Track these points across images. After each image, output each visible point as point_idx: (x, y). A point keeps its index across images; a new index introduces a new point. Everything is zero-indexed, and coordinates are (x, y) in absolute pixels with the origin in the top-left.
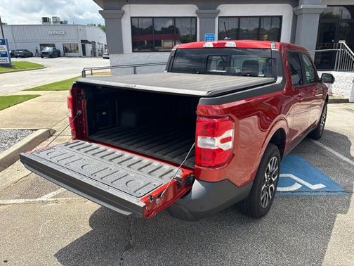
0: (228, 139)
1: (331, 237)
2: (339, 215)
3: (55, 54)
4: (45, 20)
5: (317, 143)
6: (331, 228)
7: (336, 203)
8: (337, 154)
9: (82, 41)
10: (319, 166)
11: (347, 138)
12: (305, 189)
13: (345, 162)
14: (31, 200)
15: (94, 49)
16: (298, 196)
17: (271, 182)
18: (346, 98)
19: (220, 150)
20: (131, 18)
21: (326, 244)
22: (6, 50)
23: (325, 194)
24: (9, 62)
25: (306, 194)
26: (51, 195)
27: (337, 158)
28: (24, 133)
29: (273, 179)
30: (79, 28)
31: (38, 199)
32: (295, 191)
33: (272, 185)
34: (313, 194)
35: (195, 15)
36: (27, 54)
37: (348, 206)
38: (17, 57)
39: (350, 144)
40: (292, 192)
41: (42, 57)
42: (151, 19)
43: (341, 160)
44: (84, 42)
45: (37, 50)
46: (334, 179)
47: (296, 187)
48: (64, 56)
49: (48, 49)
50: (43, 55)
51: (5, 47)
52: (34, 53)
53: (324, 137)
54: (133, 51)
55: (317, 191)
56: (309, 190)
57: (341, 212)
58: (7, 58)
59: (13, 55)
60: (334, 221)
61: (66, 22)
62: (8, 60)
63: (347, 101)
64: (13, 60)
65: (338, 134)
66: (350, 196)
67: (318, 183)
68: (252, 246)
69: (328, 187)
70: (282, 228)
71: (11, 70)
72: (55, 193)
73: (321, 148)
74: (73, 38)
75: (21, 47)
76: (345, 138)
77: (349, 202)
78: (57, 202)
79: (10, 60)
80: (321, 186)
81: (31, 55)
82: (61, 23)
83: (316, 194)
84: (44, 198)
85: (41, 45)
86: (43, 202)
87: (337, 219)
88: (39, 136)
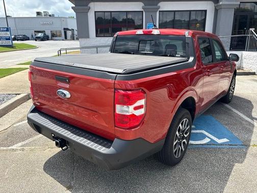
0: (141, 107)
1: (228, 183)
2: (236, 164)
3: (45, 38)
4: (38, 13)
5: (227, 106)
6: (228, 174)
7: (235, 154)
8: (241, 115)
9: (64, 29)
10: (226, 125)
11: (251, 102)
12: (213, 143)
13: (246, 121)
14: (5, 148)
15: (73, 34)
16: (206, 148)
17: (183, 138)
18: (253, 71)
19: (133, 116)
20: (95, 12)
21: (223, 188)
22: (9, 35)
23: (227, 147)
24: (11, 44)
25: (213, 146)
26: (20, 144)
27: (241, 118)
28: (10, 96)
29: (186, 136)
30: (62, 19)
31: (10, 148)
32: (205, 144)
33: (185, 140)
34: (218, 147)
35: (142, 10)
36: (25, 38)
37: (245, 157)
38: (18, 40)
39: (252, 107)
40: (203, 145)
41: (36, 40)
42: (110, 13)
43: (243, 120)
44: (66, 30)
45: (32, 36)
46: (236, 135)
47: (206, 141)
48: (52, 39)
49: (40, 35)
50: (37, 39)
51: (8, 33)
52: (30, 37)
53: (234, 101)
54: (96, 36)
55: (221, 144)
56: (216, 144)
57: (238, 162)
58: (10, 41)
59: (15, 39)
60: (232, 169)
61: (53, 15)
62: (11, 42)
63: (254, 74)
64: (15, 42)
65: (244, 99)
66: (247, 149)
67: (224, 138)
68: (165, 189)
69: (230, 141)
70: (190, 174)
71: (12, 49)
72: (23, 143)
73: (230, 110)
74: (58, 27)
75: (21, 33)
76: (249, 102)
77: (246, 154)
78: (23, 150)
79: (12, 43)
80: (225, 140)
81: (28, 39)
82: (50, 16)
83: (221, 146)
84: (14, 147)
85: (35, 31)
86: (13, 149)
87: (235, 168)
88: (21, 98)
